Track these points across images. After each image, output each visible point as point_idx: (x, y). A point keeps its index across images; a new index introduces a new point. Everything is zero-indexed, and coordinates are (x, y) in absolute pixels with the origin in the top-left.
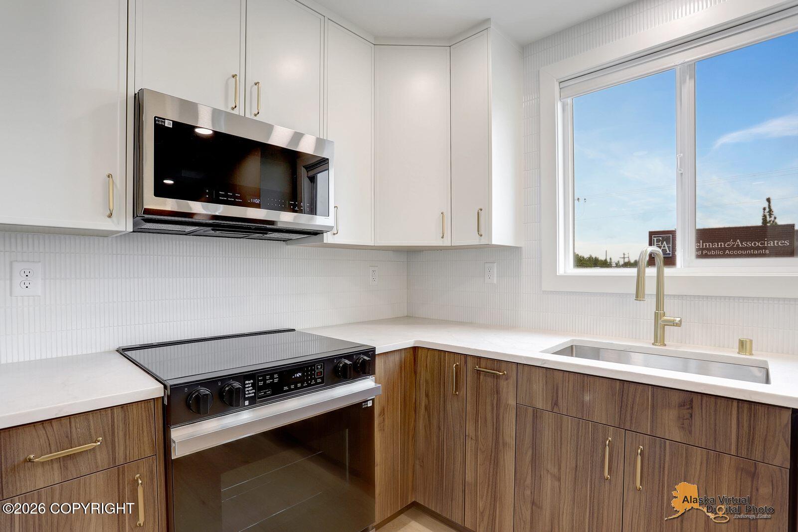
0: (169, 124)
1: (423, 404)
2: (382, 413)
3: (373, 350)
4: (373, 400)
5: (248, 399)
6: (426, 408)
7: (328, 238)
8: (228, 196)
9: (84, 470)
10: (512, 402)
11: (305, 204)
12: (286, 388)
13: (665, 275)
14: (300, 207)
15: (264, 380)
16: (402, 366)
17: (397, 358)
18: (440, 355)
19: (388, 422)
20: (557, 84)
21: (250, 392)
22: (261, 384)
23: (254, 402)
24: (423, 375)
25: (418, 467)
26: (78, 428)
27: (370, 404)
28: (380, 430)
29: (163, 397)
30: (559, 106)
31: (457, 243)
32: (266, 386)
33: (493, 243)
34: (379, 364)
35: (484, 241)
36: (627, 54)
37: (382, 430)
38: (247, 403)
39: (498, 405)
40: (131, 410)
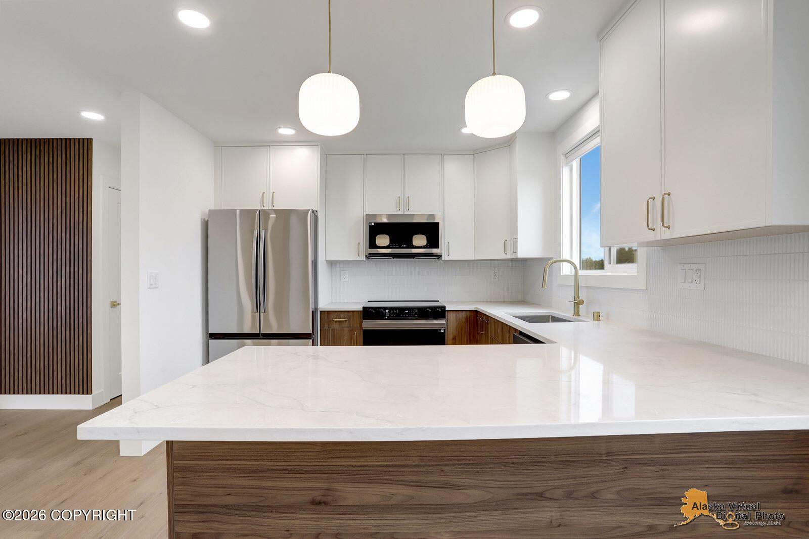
0: (373, 224)
3: (445, 307)
4: (445, 329)
5: (387, 316)
8: (396, 246)
9: (343, 326)
10: (490, 335)
12: (401, 316)
16: (467, 319)
17: (464, 314)
20: (562, 158)
21: (387, 314)
22: (392, 312)
23: (389, 318)
26: (342, 314)
27: (442, 331)
29: (362, 311)
30: (565, 171)
32: (393, 313)
33: (518, 257)
34: (449, 315)
38: (386, 318)
40: (355, 313)
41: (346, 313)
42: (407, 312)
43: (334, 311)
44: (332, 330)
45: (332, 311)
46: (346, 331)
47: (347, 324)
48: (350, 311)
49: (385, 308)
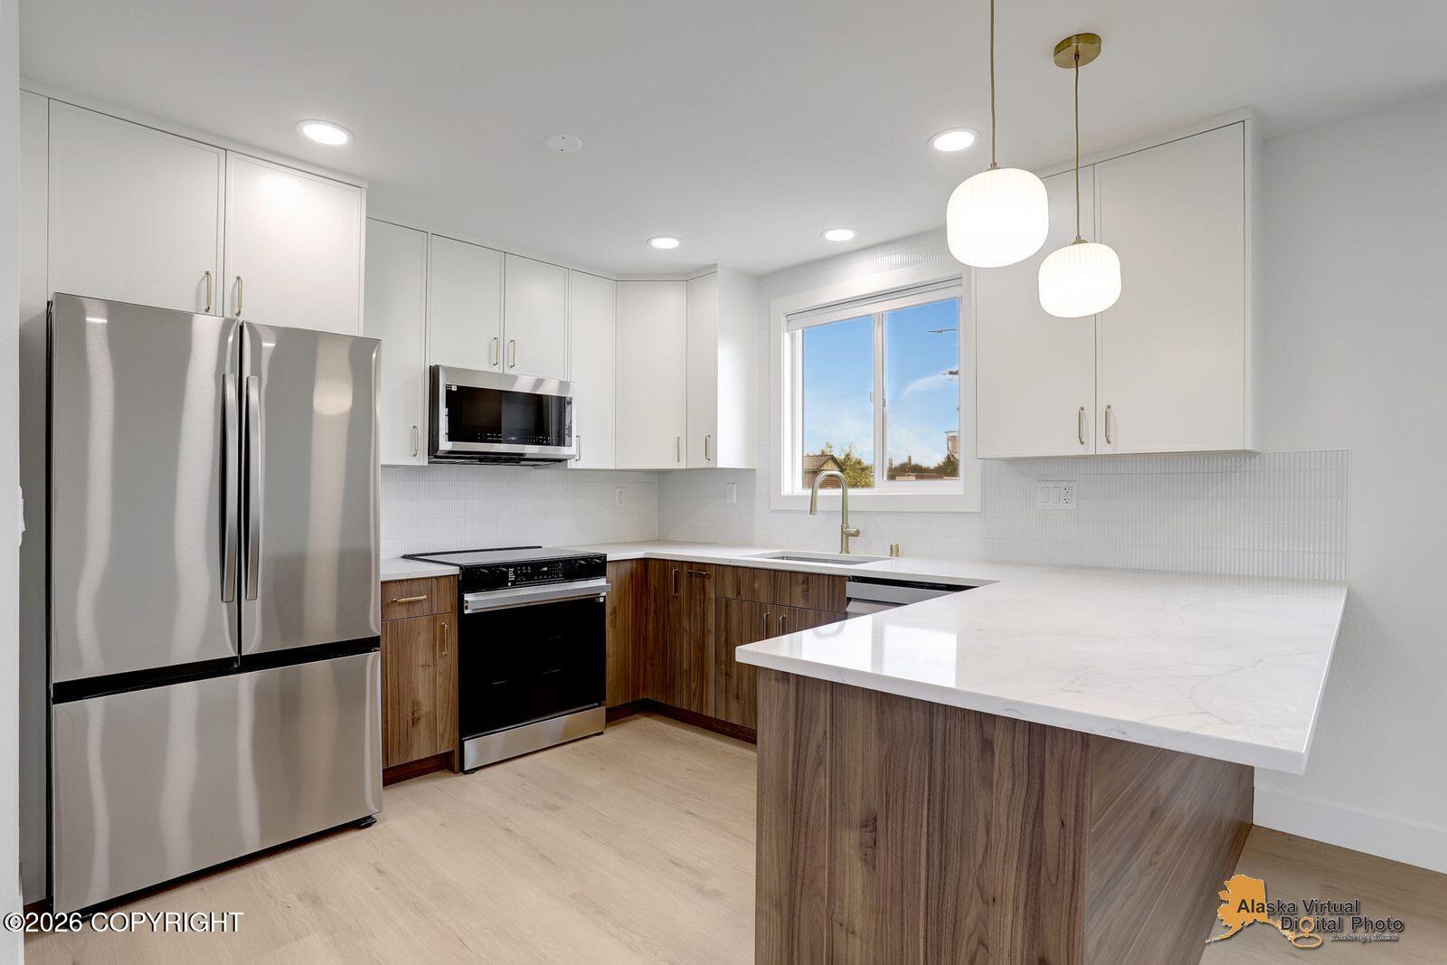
0: (455, 389)
1: (652, 608)
2: (614, 612)
3: (605, 556)
4: (605, 597)
5: (511, 581)
6: (654, 611)
7: (571, 464)
9: (418, 613)
10: (713, 596)
11: (553, 436)
12: (536, 578)
13: (849, 494)
14: (547, 440)
15: (521, 569)
16: (632, 575)
17: (628, 565)
18: (664, 563)
19: (619, 622)
20: (783, 319)
21: (512, 577)
22: (520, 572)
23: (515, 584)
24: (653, 581)
25: (648, 666)
26: (415, 586)
27: (602, 600)
28: (612, 627)
29: (458, 575)
30: (787, 337)
31: (691, 466)
32: (524, 575)
33: (719, 466)
34: (609, 569)
35: (711, 466)
36: (828, 301)
37: (614, 626)
38: (510, 584)
39: (704, 600)
40: (443, 581)
41: (422, 584)
42: (545, 569)
43: (396, 581)
44: (391, 625)
45: (391, 582)
46: (423, 623)
47: (426, 606)
48: (431, 578)
49: (508, 565)
